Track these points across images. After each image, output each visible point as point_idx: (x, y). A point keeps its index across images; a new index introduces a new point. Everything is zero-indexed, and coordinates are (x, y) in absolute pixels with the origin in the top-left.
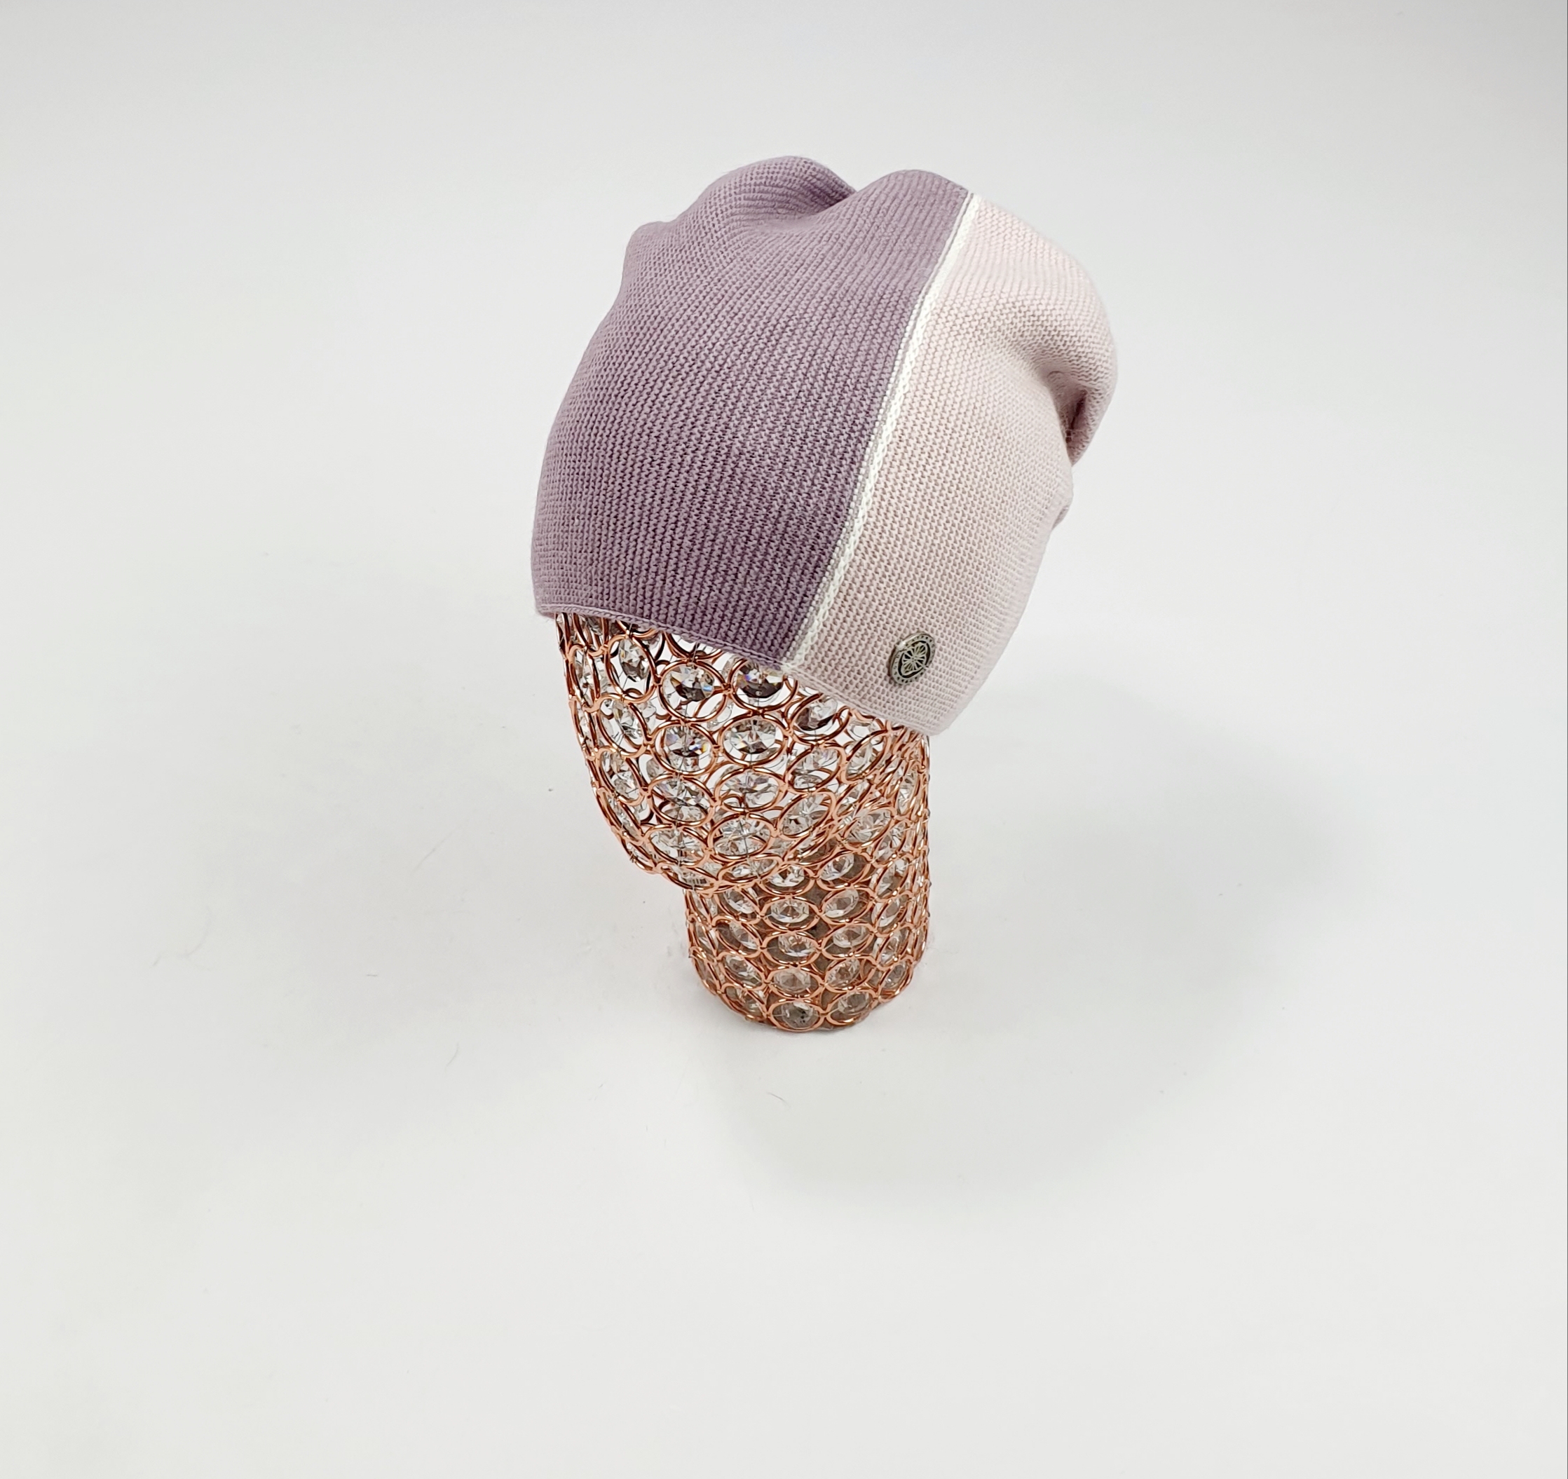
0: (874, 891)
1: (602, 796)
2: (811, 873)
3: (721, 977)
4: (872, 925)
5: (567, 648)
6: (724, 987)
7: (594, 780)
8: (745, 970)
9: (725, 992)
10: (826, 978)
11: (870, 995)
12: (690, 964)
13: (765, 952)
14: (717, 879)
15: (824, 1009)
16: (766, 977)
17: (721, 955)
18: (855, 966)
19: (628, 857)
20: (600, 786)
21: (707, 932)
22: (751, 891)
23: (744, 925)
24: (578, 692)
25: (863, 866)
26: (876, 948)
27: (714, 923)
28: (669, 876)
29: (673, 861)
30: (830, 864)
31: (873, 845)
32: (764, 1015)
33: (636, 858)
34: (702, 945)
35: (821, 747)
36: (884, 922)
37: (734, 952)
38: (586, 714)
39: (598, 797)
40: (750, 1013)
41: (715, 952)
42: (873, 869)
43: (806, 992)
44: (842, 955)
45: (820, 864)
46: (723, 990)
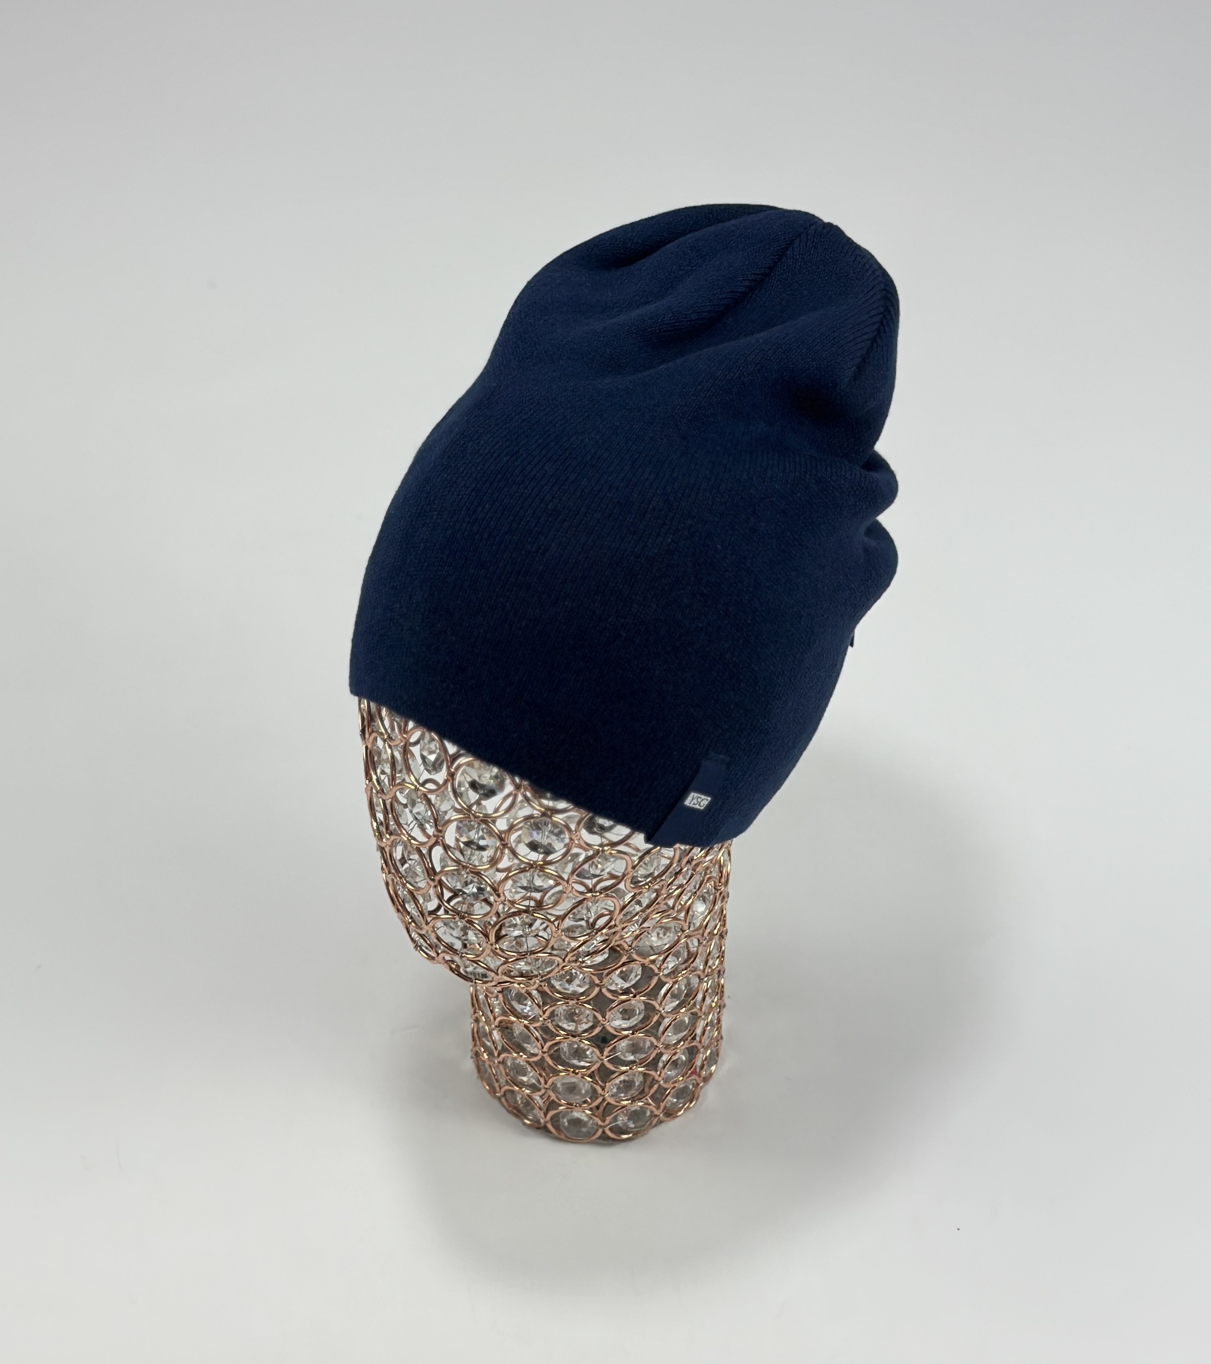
0: (660, 1004)
1: (390, 883)
2: (597, 981)
3: (503, 1081)
4: (658, 1039)
5: (367, 736)
6: (503, 1090)
7: (384, 865)
8: (525, 1075)
9: (504, 1095)
10: (606, 1090)
11: (652, 1112)
12: (469, 1065)
13: (545, 1055)
14: (497, 974)
15: (604, 1121)
16: (546, 1083)
17: (502, 1056)
18: (638, 1081)
19: (412, 945)
20: (390, 873)
21: (491, 1033)
22: (534, 993)
23: (526, 1027)
24: (374, 777)
25: (651, 978)
26: (661, 1065)
27: (496, 1023)
28: (451, 969)
29: (455, 951)
30: (618, 972)
31: (661, 958)
32: (542, 1121)
33: (420, 947)
34: (484, 1045)
35: (607, 853)
36: (672, 1037)
37: (515, 1055)
38: (381, 799)
39: (387, 884)
40: (528, 1119)
41: (496, 1054)
42: (661, 984)
43: (585, 1102)
44: (624, 1068)
45: (606, 971)
46: (502, 1093)
